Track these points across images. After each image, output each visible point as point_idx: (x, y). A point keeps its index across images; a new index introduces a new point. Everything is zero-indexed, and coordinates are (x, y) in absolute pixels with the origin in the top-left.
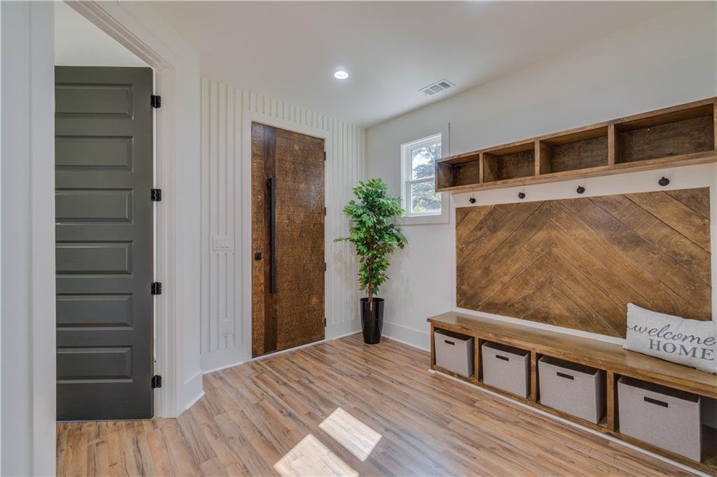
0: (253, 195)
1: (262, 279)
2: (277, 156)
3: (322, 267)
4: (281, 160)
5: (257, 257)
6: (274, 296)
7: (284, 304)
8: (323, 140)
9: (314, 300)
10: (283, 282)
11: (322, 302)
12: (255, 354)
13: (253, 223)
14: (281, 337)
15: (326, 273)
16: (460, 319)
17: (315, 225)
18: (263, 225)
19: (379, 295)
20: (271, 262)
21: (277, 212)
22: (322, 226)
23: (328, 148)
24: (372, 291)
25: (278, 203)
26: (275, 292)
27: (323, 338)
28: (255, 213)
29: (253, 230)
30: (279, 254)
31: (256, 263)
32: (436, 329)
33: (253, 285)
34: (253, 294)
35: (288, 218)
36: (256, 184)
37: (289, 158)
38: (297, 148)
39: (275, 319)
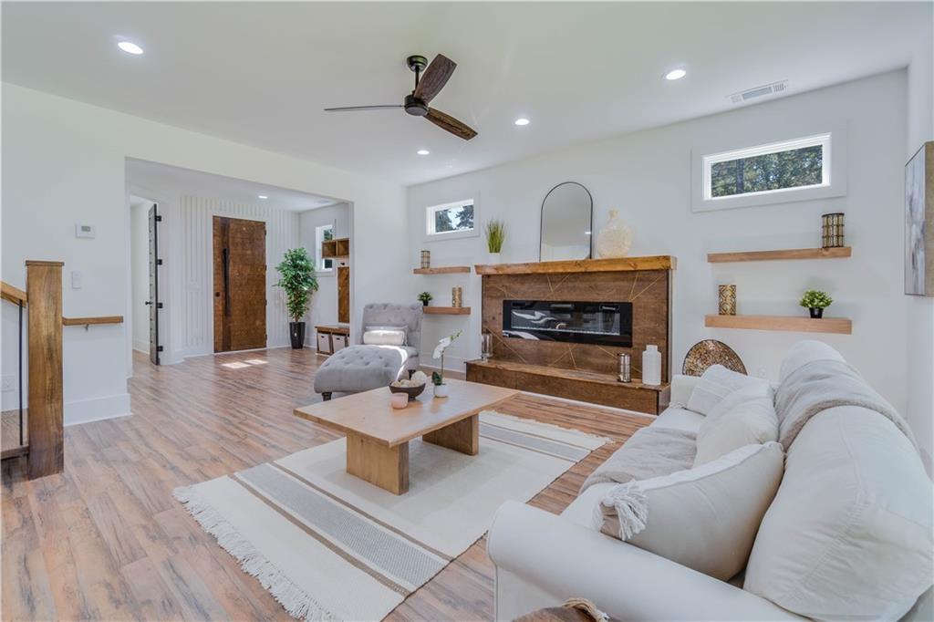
0: (214, 259)
1: (221, 308)
2: (230, 235)
3: (265, 303)
4: (233, 238)
5: (217, 295)
6: (229, 318)
7: (235, 324)
8: (264, 223)
9: (258, 323)
10: (236, 310)
11: (264, 324)
12: (216, 351)
13: (214, 275)
14: (234, 342)
15: (267, 307)
16: (340, 328)
17: (258, 276)
18: (221, 276)
19: (301, 320)
20: (226, 298)
21: (230, 269)
22: (264, 277)
23: (268, 228)
24: (297, 318)
25: (231, 263)
26: (230, 316)
27: (265, 347)
28: (216, 269)
29: (214, 279)
30: (231, 293)
31: (217, 298)
32: (319, 332)
33: (215, 311)
34: (215, 316)
35: (239, 272)
36: (216, 252)
37: (239, 235)
38: (244, 229)
39: (229, 332)
